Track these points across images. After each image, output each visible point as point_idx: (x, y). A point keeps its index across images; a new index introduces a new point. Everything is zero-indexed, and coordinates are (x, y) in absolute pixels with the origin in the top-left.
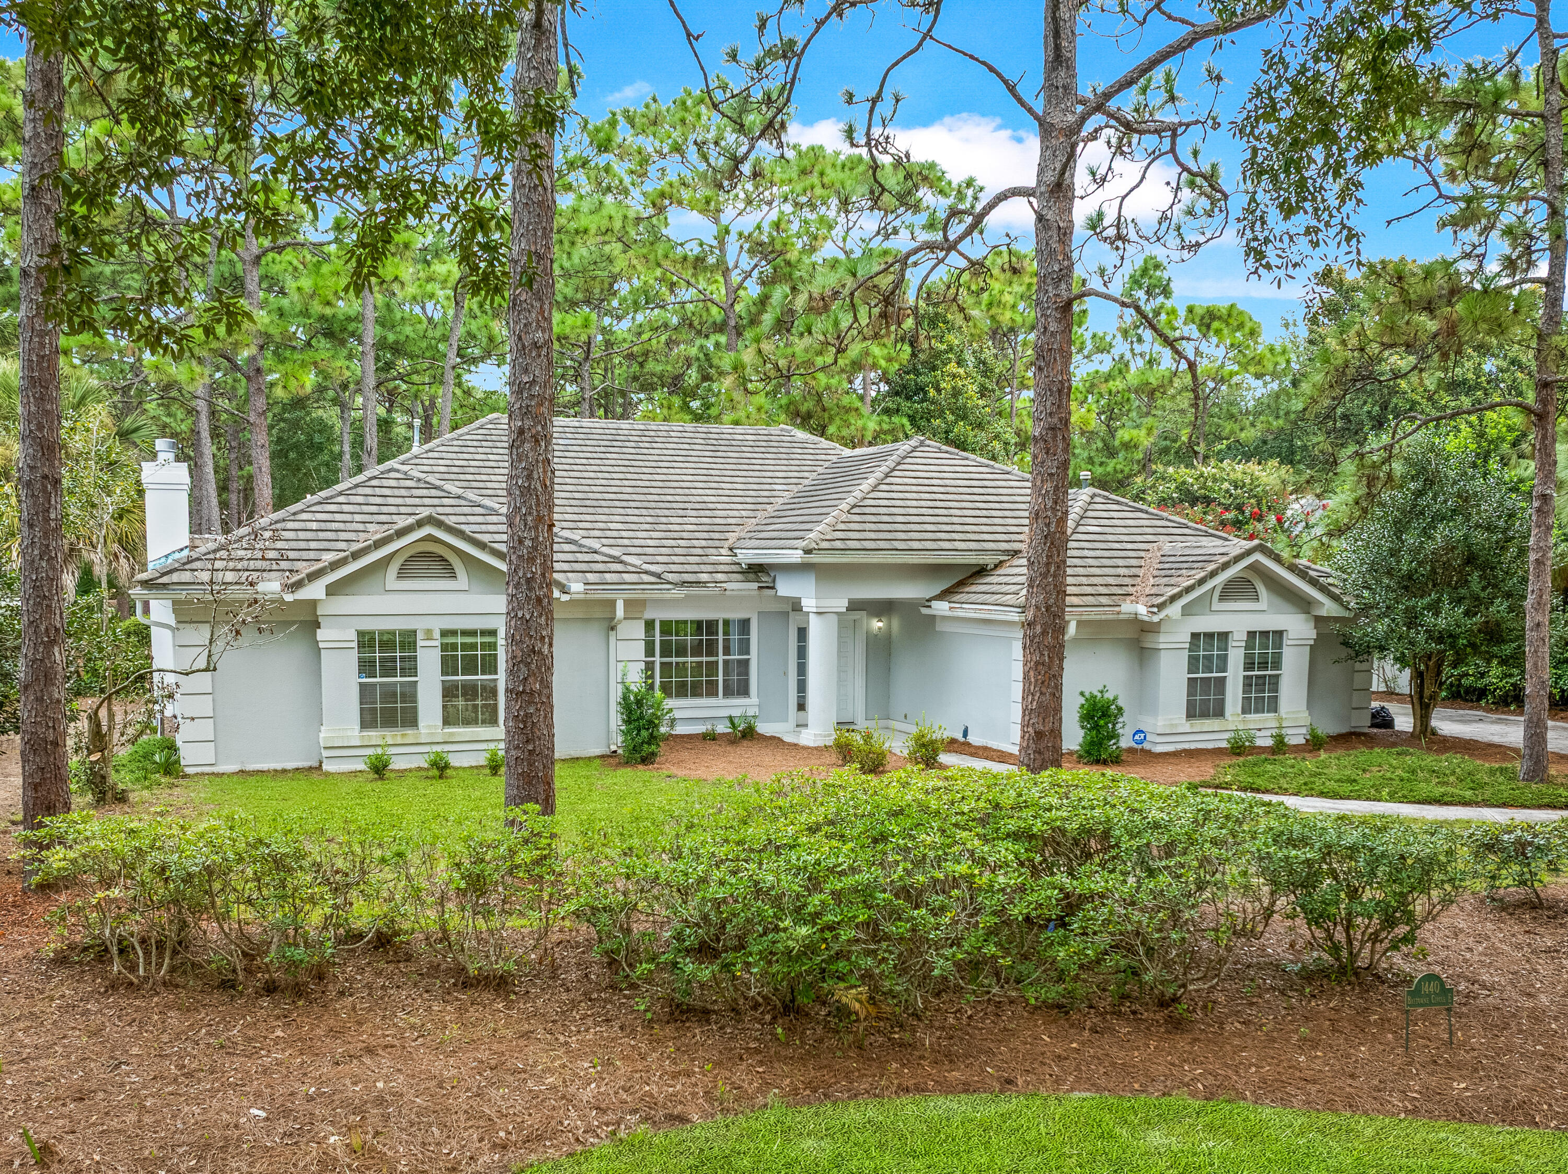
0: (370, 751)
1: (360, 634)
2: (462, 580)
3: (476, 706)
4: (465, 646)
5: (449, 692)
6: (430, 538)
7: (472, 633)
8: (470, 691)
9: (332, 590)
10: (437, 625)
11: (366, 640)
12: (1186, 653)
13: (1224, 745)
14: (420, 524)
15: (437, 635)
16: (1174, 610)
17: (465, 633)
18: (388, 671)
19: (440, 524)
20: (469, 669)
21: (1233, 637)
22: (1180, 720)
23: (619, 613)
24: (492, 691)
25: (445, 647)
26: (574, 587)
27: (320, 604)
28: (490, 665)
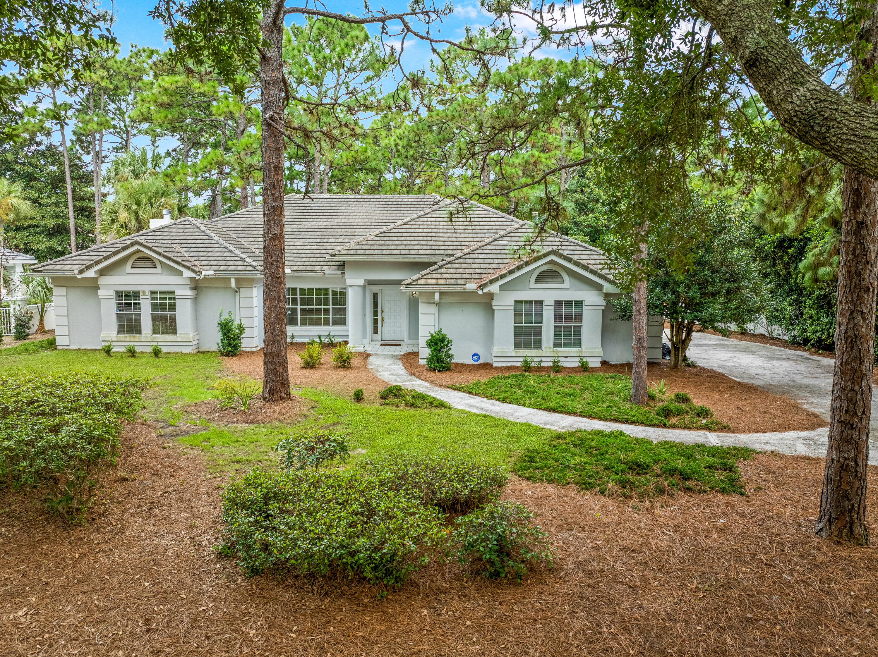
0: (127, 343)
1: (117, 292)
2: (159, 270)
3: (167, 326)
4: (161, 299)
5: (155, 319)
6: (138, 250)
7: (164, 293)
8: (164, 318)
9: (102, 272)
10: (148, 289)
11: (119, 294)
12: (513, 312)
14: (132, 244)
15: (148, 293)
16: (494, 288)
17: (161, 293)
18: (128, 309)
19: (141, 244)
20: (163, 309)
21: (545, 303)
22: (509, 348)
23: (233, 284)
24: (173, 319)
25: (153, 299)
26: (209, 273)
27: (96, 279)
28: (173, 307)
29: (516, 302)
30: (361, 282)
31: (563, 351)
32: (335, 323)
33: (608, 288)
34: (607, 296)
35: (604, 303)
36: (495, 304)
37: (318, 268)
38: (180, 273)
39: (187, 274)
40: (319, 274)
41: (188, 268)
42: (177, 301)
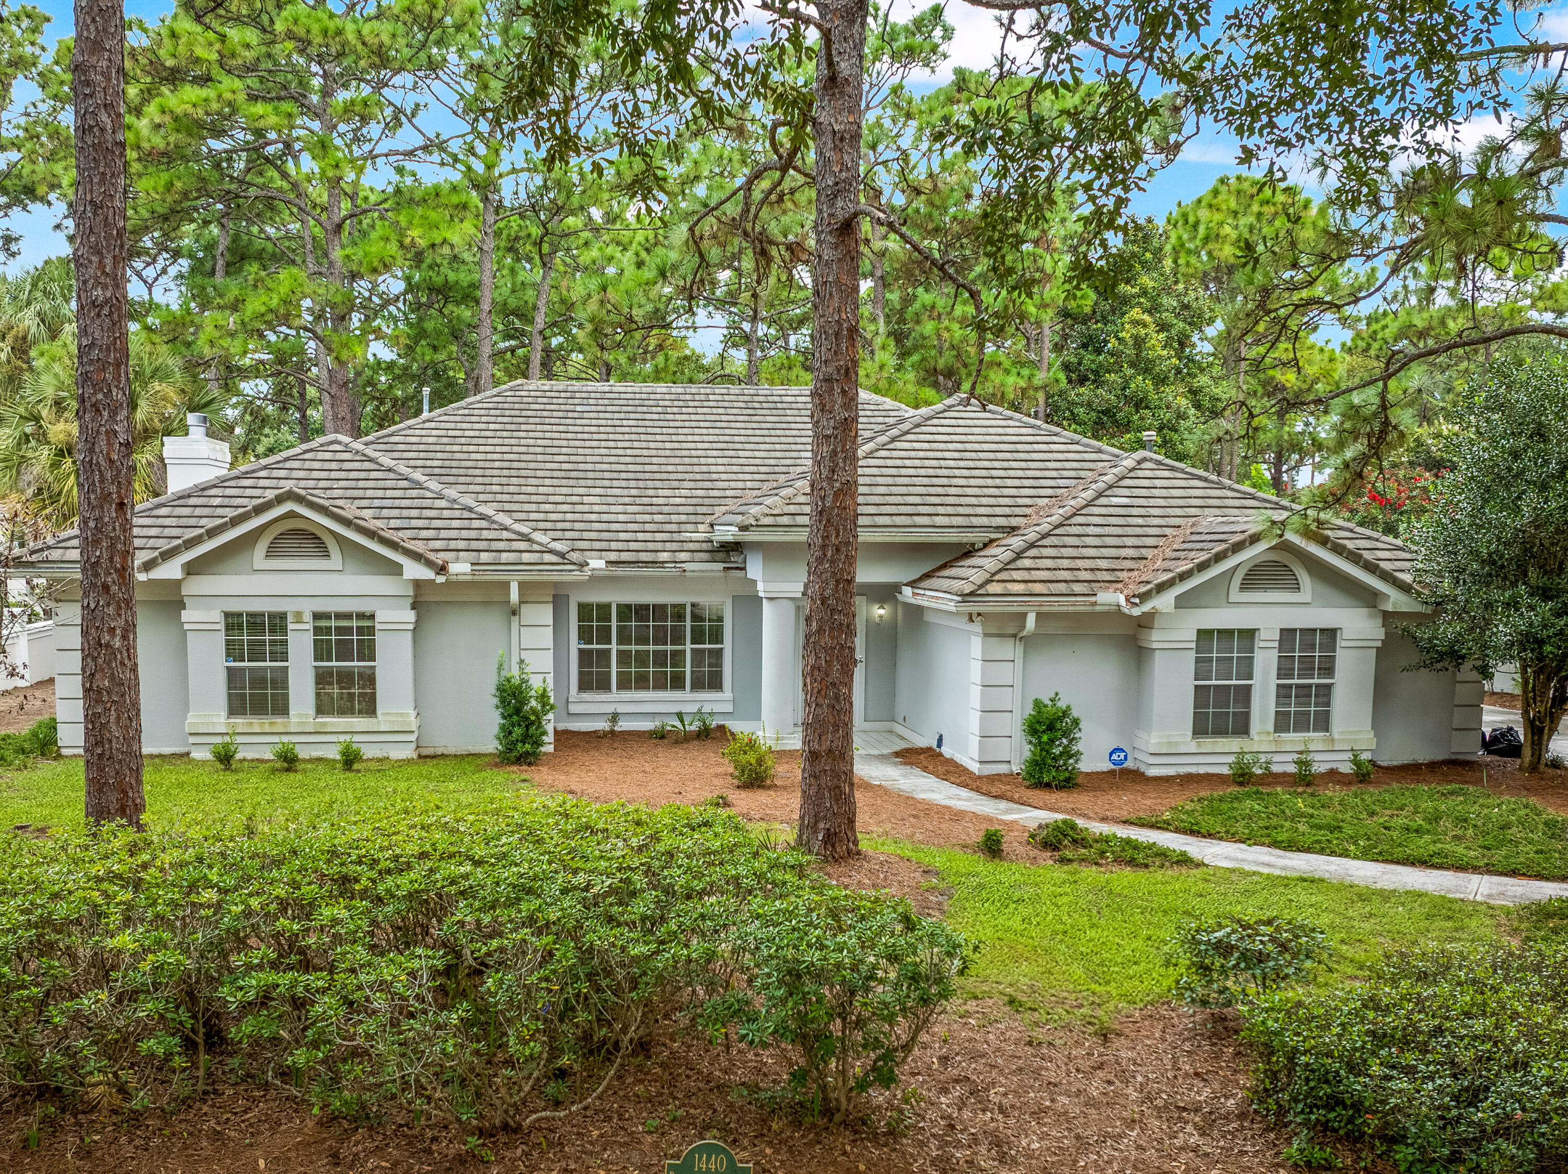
1: (227, 615)
2: (336, 560)
3: (351, 696)
4: (340, 631)
5: (322, 678)
6: (291, 515)
7: (348, 616)
8: (345, 678)
9: (191, 569)
10: (308, 608)
11: (233, 622)
12: (1193, 654)
13: (1225, 770)
14: (279, 500)
15: (308, 617)
16: (1165, 602)
17: (339, 616)
18: (257, 655)
19: (300, 499)
20: (344, 655)
21: (1263, 635)
22: (1183, 738)
23: (514, 596)
24: (370, 679)
25: (317, 630)
26: (460, 568)
27: (177, 584)
28: (368, 651)
29: (1199, 632)
30: (794, 589)
31: (1292, 739)
32: (697, 685)
33: (1396, 600)
35: (1380, 634)
36: (1156, 638)
37: (664, 556)
38: (397, 570)
39: (414, 571)
40: (670, 571)
41: (417, 557)
42: (378, 637)
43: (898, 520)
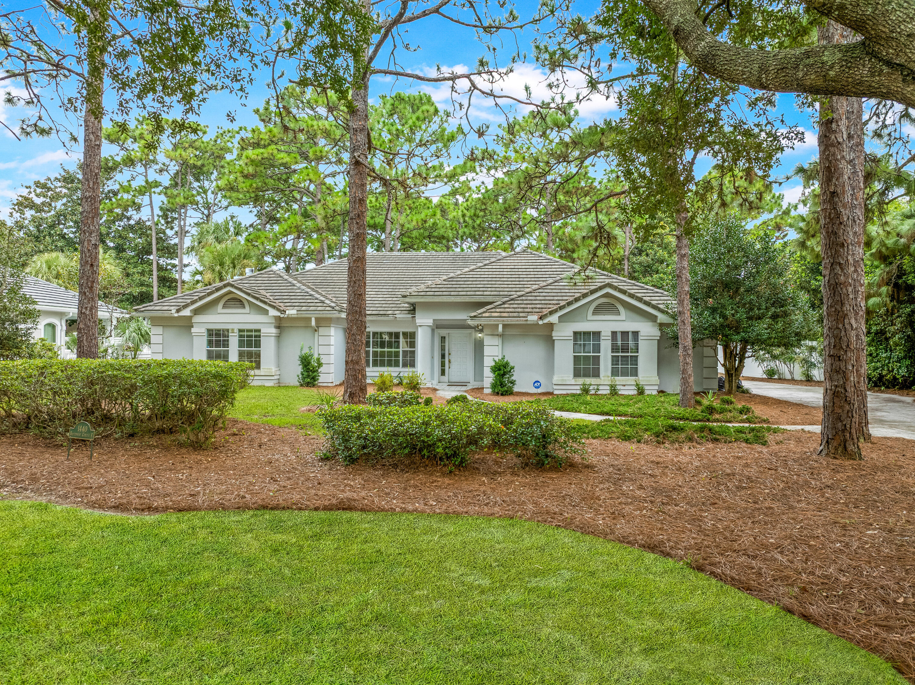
1: (208, 330)
2: (247, 310)
3: (252, 361)
4: (248, 336)
5: (241, 354)
6: (230, 292)
7: (251, 331)
8: (250, 354)
9: (196, 312)
10: (236, 327)
11: (210, 332)
12: (572, 342)
14: (225, 286)
15: (236, 331)
16: (554, 319)
17: (248, 331)
18: (218, 345)
19: (232, 286)
20: (249, 345)
21: (602, 334)
22: (569, 378)
23: (313, 323)
24: (258, 355)
25: (240, 336)
26: (292, 312)
27: (190, 318)
28: (258, 344)
29: (575, 333)
30: (430, 322)
31: (619, 380)
32: (405, 365)
33: (662, 318)
34: (661, 325)
35: (659, 333)
36: (555, 335)
37: (390, 312)
38: (266, 312)
39: (273, 312)
40: (391, 318)
41: (274, 307)
42: (262, 339)
43: (469, 293)
